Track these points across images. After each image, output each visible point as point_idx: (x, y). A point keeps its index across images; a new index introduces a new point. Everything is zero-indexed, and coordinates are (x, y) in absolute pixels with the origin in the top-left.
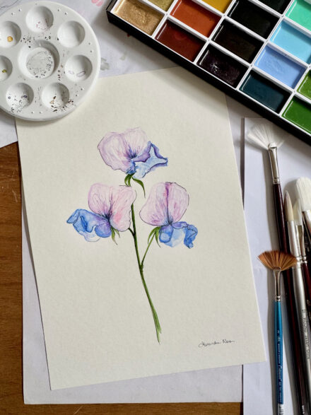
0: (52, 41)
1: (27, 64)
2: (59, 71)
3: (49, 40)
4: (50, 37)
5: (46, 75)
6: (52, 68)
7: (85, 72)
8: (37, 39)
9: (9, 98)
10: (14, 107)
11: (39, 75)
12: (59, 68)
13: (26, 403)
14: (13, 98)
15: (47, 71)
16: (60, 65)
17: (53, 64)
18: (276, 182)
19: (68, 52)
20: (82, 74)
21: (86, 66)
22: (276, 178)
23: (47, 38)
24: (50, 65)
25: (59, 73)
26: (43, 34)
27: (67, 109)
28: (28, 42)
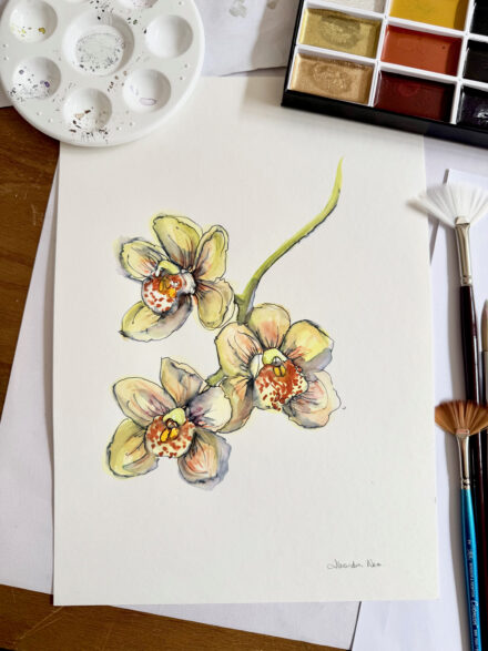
0: (136, 29)
1: (81, 40)
2: (116, 78)
3: (131, 25)
4: (135, 22)
5: (98, 72)
6: (113, 67)
7: (155, 101)
8: (115, 12)
9: (21, 72)
10: (18, 89)
11: (87, 66)
12: (120, 74)
14: (26, 75)
15: (102, 66)
16: (124, 69)
17: (118, 63)
19: (148, 59)
20: (151, 102)
21: (162, 90)
23: (132, 21)
24: (111, 62)
25: (114, 80)
26: (130, 11)
27: (91, 138)
28: (100, 10)
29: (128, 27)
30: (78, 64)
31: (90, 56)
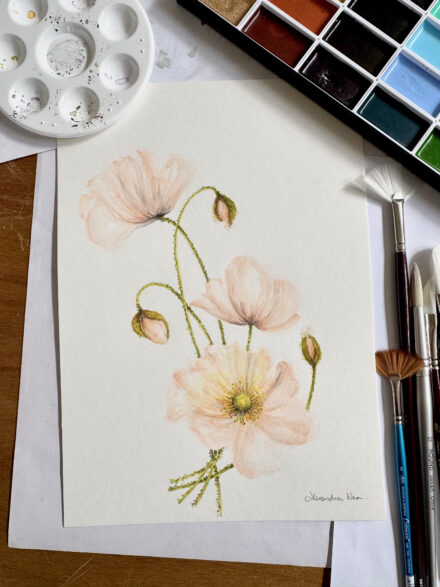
0: (90, 27)
1: (49, 53)
2: (91, 71)
3: (85, 25)
4: (87, 22)
5: (73, 74)
6: (83, 65)
7: (128, 79)
8: (68, 20)
9: (14, 96)
10: (18, 110)
11: (62, 72)
12: (92, 67)
13: (10, 545)
14: (18, 98)
15: (75, 69)
16: (94, 63)
17: (85, 61)
18: (400, 249)
19: (109, 47)
20: (124, 81)
21: (131, 72)
22: (400, 244)
23: (84, 21)
24: (81, 61)
25: (90, 74)
26: (79, 14)
27: (92, 126)
28: (55, 23)
29: (84, 29)
30: (55, 73)
31: (62, 64)
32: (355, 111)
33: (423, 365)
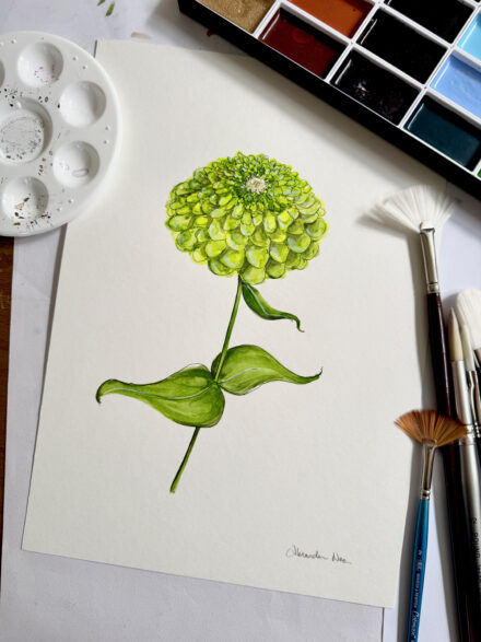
0: (49, 106)
2: (44, 160)
3: (44, 103)
4: (47, 99)
5: (26, 158)
6: (38, 149)
7: (88, 171)
8: (25, 95)
11: (13, 155)
12: (46, 154)
15: (27, 151)
16: (49, 149)
17: (42, 143)
19: (68, 133)
20: (84, 172)
21: (91, 163)
23: (43, 99)
24: (35, 144)
25: (43, 163)
26: (38, 89)
27: (36, 227)
28: (10, 97)
29: (41, 106)
30: (4, 156)
31: (14, 145)
32: (401, 126)
33: (466, 432)
